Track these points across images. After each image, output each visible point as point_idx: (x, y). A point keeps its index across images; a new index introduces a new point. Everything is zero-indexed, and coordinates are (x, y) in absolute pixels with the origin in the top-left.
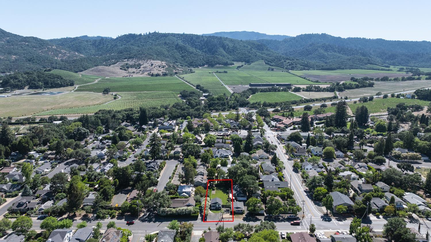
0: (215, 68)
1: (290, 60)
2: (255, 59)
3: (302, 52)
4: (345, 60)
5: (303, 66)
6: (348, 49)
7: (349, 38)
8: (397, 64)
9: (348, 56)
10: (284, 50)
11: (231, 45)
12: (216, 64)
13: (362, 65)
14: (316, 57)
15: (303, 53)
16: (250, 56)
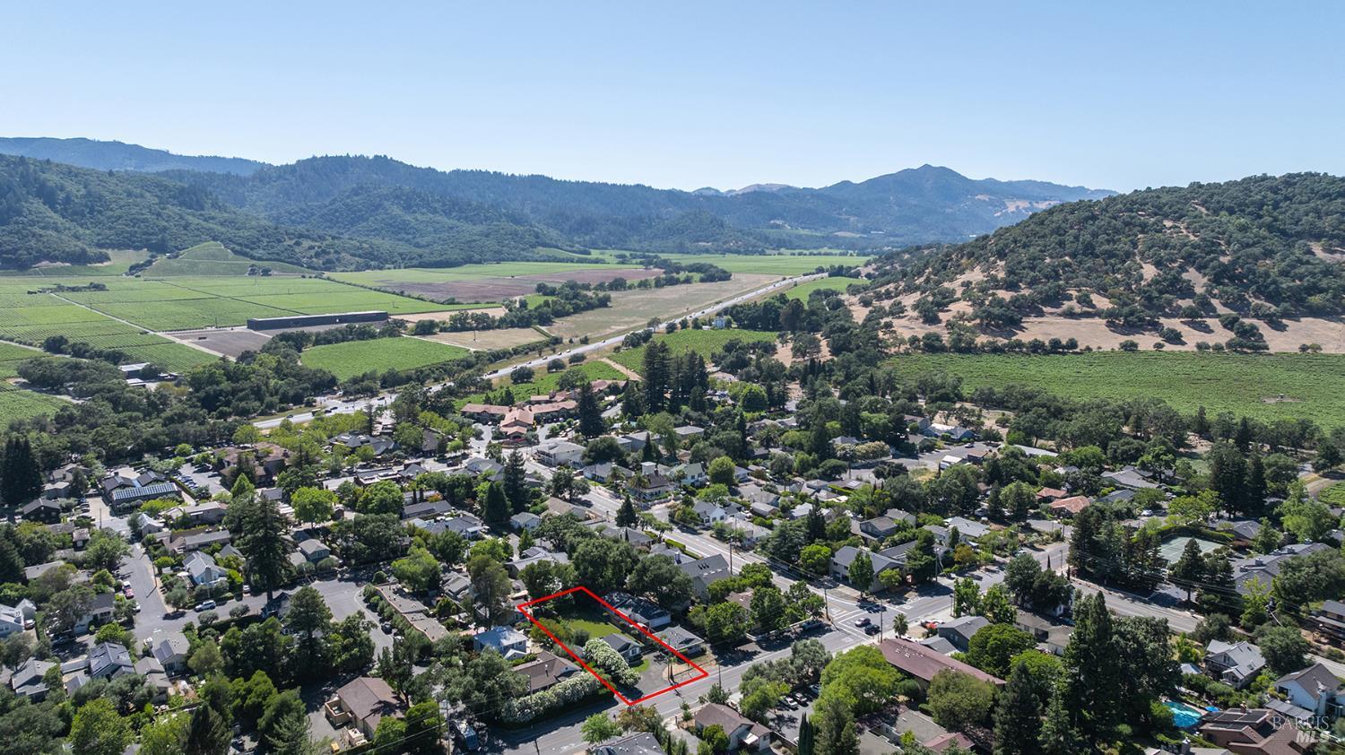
0: (36, 273)
1: (313, 240)
2: (185, 237)
3: (333, 215)
4: (477, 238)
5: (360, 256)
6: (470, 205)
7: (457, 173)
8: (602, 245)
9: (475, 225)
10: (266, 207)
11: (74, 188)
12: (38, 260)
13: (523, 250)
14: (382, 229)
15: (338, 218)
16: (165, 229)
